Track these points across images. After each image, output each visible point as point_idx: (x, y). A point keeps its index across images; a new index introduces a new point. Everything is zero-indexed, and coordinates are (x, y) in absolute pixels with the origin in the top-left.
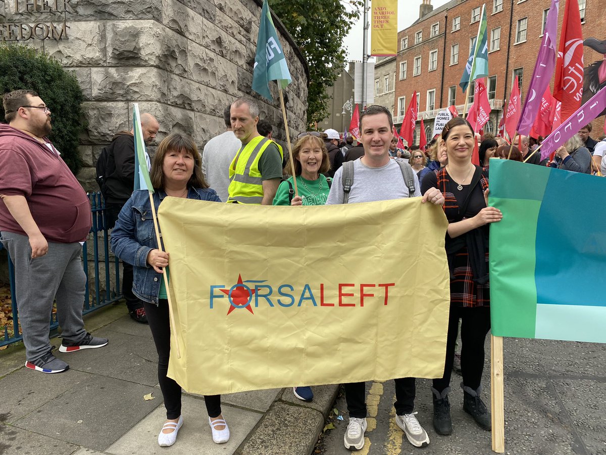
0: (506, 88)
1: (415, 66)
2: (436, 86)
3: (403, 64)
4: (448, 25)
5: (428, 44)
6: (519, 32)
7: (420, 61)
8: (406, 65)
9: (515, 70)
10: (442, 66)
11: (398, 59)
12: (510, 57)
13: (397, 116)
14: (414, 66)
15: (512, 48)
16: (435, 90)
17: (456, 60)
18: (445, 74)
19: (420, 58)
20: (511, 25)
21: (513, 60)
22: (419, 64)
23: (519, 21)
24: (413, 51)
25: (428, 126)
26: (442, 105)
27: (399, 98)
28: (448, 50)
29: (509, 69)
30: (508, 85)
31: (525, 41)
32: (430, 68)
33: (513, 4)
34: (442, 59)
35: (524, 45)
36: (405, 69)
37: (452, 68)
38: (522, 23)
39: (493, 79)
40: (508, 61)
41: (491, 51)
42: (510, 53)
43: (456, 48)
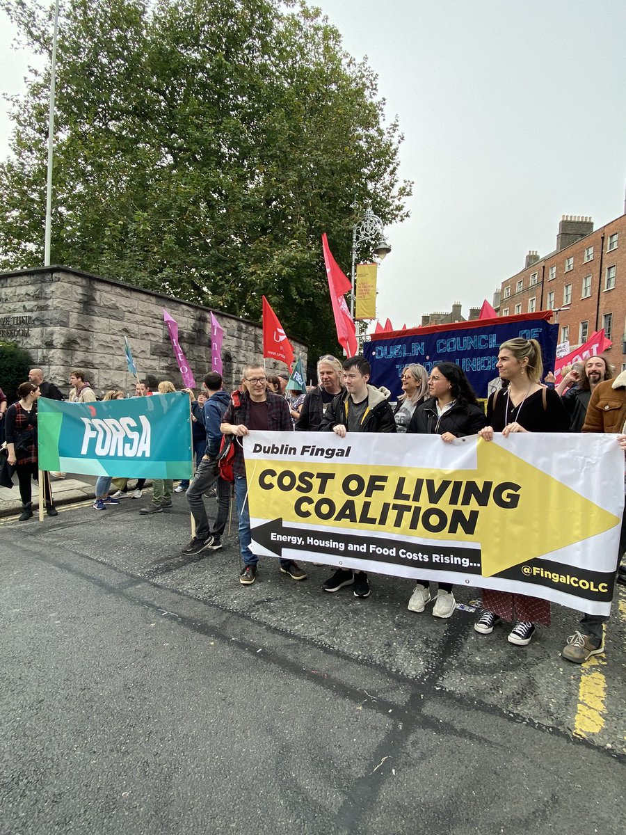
4: (545, 274)
5: (527, 292)
6: (609, 279)
9: (605, 316)
12: (600, 303)
15: (602, 295)
20: (601, 273)
21: (603, 306)
23: (609, 269)
28: (545, 297)
29: (600, 315)
31: (614, 287)
33: (602, 253)
34: (540, 306)
35: (613, 292)
38: (612, 270)
39: (585, 324)
40: (598, 307)
41: (583, 297)
42: (600, 300)
43: (553, 295)
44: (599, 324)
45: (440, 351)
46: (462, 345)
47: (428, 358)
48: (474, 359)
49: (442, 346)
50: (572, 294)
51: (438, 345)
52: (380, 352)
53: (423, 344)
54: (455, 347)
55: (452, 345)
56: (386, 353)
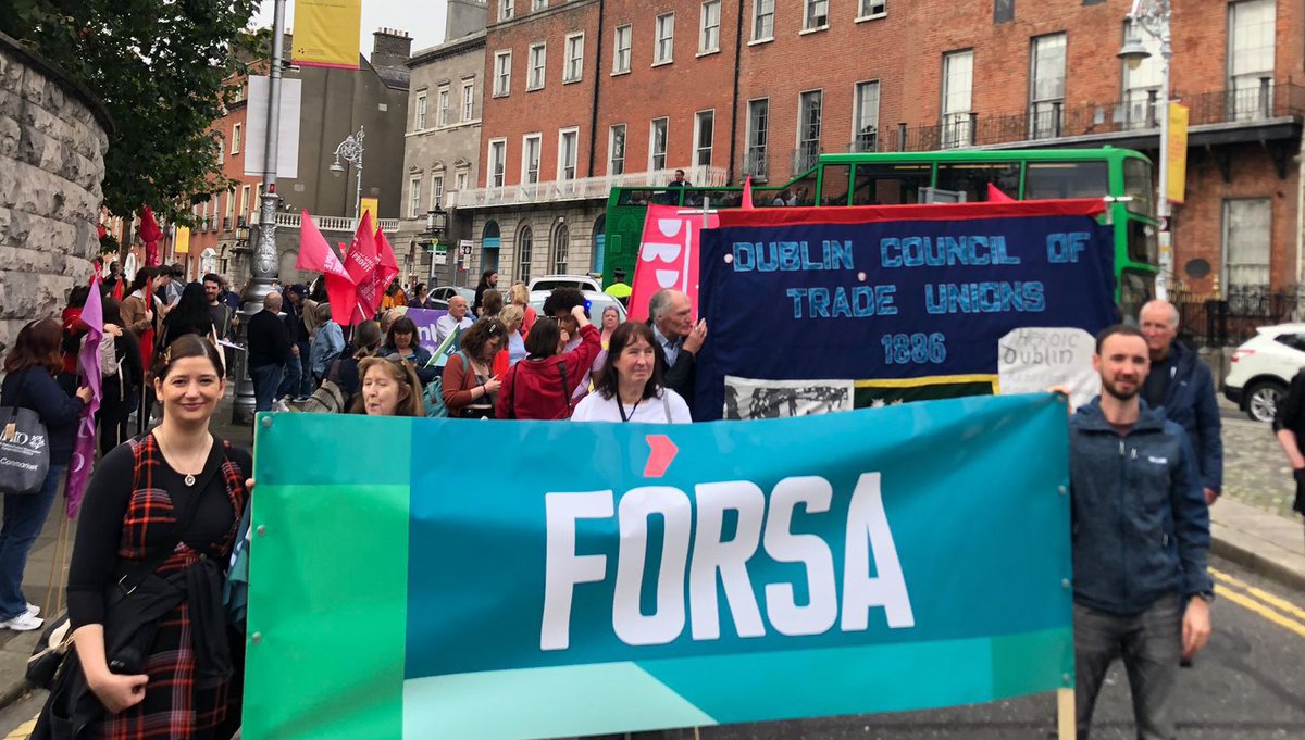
0: (733, 142)
1: (531, 66)
2: (580, 120)
3: (503, 57)
5: (562, 15)
6: (759, 18)
7: (542, 54)
8: (508, 61)
9: (753, 103)
10: (593, 73)
11: (490, 43)
12: (742, 72)
13: (485, 186)
14: (529, 66)
15: (745, 53)
16: (577, 130)
17: (626, 64)
18: (601, 93)
19: (543, 47)
21: (748, 80)
22: (542, 63)
24: (527, 28)
25: (561, 220)
26: (595, 169)
27: (491, 142)
28: (608, 36)
29: (740, 99)
30: (738, 137)
31: (772, 39)
32: (567, 74)
34: (595, 57)
35: (770, 49)
36: (508, 70)
37: (618, 81)
39: (707, 117)
40: (737, 80)
41: (702, 51)
42: (742, 63)
43: (627, 34)
44: (738, 121)
45: (887, 263)
46: (935, 254)
47: (862, 276)
48: (965, 288)
49: (893, 253)
50: (676, 40)
51: (884, 251)
52: (744, 257)
53: (848, 244)
54: (920, 258)
55: (914, 251)
56: (760, 259)
